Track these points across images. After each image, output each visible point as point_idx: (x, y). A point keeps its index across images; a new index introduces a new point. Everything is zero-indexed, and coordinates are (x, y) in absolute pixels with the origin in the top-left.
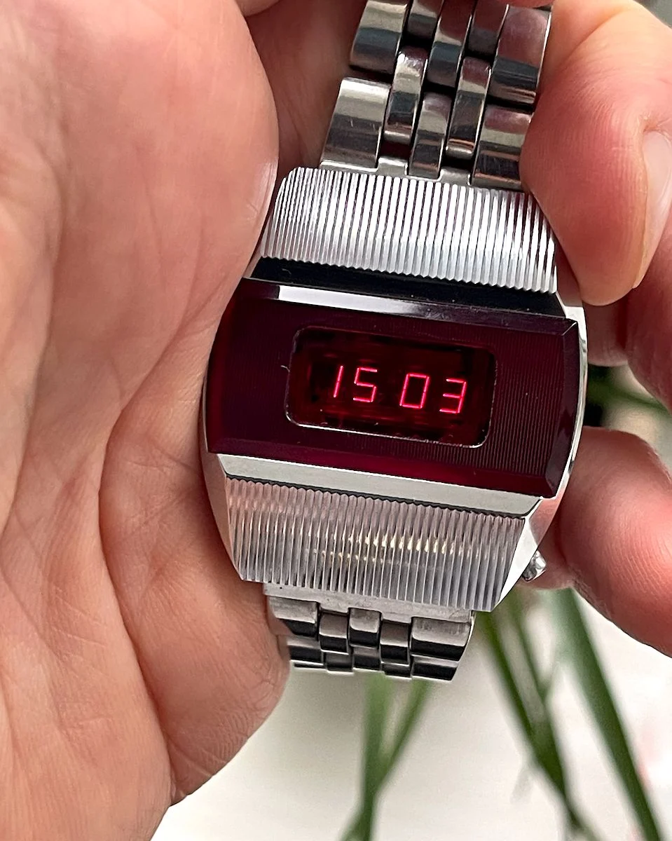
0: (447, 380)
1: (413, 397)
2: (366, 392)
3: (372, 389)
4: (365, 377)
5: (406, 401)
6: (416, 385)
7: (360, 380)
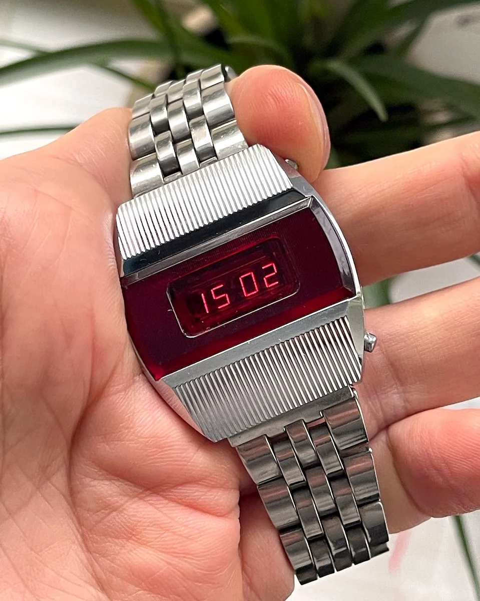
0: (263, 268)
1: (250, 288)
2: (223, 300)
3: (225, 296)
4: (218, 293)
5: (247, 292)
6: (248, 280)
7: (216, 296)
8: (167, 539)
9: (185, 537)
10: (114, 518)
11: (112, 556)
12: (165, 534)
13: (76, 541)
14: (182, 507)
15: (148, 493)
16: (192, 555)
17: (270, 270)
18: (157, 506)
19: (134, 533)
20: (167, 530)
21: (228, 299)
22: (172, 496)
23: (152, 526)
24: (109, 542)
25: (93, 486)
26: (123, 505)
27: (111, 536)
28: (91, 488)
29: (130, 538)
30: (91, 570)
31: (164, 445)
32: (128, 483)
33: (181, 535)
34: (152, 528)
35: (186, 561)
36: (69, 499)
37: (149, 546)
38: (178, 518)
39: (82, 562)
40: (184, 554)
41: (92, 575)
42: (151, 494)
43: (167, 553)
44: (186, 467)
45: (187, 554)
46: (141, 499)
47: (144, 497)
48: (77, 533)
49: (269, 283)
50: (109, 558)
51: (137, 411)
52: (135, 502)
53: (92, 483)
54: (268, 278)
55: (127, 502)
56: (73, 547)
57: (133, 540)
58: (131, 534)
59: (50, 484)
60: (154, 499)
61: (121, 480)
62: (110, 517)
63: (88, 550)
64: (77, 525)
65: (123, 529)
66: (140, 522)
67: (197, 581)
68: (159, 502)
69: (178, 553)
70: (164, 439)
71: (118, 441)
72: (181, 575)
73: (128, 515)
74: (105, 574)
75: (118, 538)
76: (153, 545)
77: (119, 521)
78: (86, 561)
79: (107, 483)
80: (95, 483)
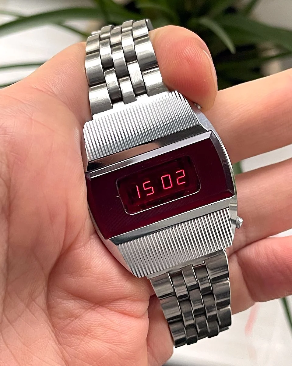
0: (176, 172)
1: (167, 184)
2: (150, 191)
3: (151, 189)
4: (147, 186)
5: (166, 187)
6: (166, 180)
7: (146, 187)
8: (109, 334)
9: (120, 332)
10: (77, 323)
11: (76, 346)
12: (108, 332)
13: (52, 338)
14: (117, 314)
15: (96, 306)
16: (123, 343)
17: (181, 174)
18: (103, 314)
19: (89, 331)
20: (110, 328)
21: (153, 191)
22: (112, 307)
23: (100, 327)
24: (73, 337)
25: (63, 304)
26: (81, 314)
27: (74, 334)
28: (62, 305)
29: (87, 334)
30: (62, 356)
31: (108, 279)
32: (84, 301)
33: (117, 331)
34: (100, 328)
35: (121, 347)
36: (47, 311)
37: (98, 339)
38: (116, 320)
39: (56, 350)
40: (119, 342)
41: (63, 359)
42: (98, 306)
43: (109, 343)
44: (121, 291)
45: (121, 343)
46: (92, 310)
47: (94, 309)
48: (52, 333)
49: (180, 182)
50: (74, 347)
51: (93, 257)
52: (89, 312)
53: (63, 302)
54: (179, 179)
55: (84, 312)
56: (49, 342)
57: (89, 335)
58: (87, 332)
59: (34, 303)
60: (101, 310)
61: (81, 299)
62: (74, 322)
63: (60, 343)
64: (52, 328)
65: (82, 329)
66: (92, 324)
67: (127, 359)
68: (104, 311)
69: (116, 343)
70: (108, 274)
71: (80, 276)
72: (117, 356)
73: (86, 320)
74: (71, 358)
75: (79, 335)
76: (101, 338)
77: (79, 324)
78: (58, 350)
79: (73, 301)
80: (65, 301)
